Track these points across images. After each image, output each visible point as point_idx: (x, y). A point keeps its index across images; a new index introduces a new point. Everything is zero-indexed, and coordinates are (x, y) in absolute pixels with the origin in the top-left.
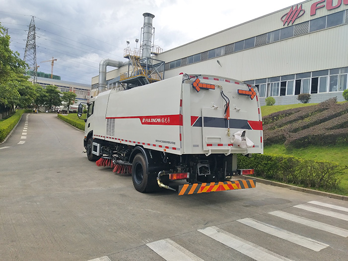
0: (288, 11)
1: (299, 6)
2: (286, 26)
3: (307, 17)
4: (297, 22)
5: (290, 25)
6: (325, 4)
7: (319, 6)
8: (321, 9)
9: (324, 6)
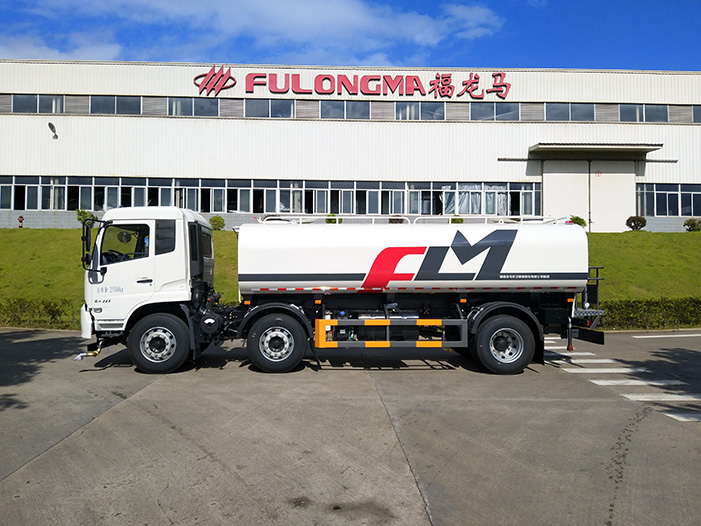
0: (206, 70)
1: (225, 70)
2: (204, 94)
3: (239, 91)
4: (223, 94)
5: (213, 94)
6: (267, 80)
7: (257, 80)
8: (262, 87)
9: (265, 85)
